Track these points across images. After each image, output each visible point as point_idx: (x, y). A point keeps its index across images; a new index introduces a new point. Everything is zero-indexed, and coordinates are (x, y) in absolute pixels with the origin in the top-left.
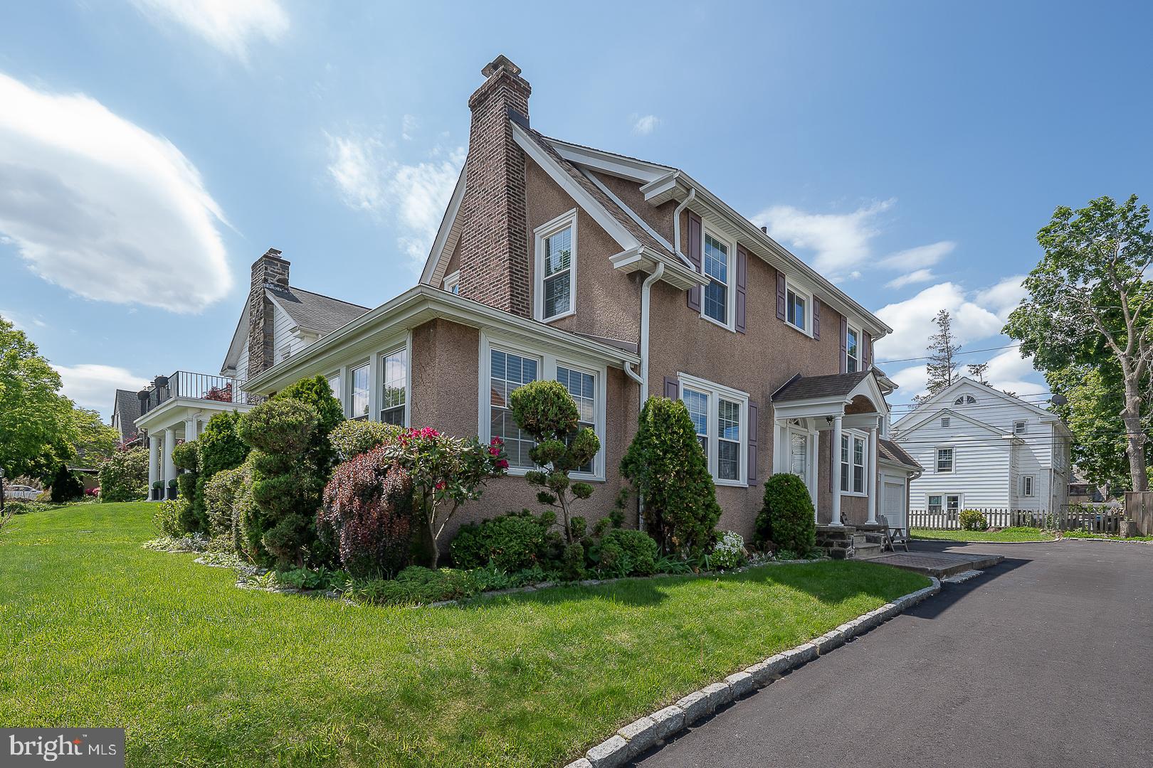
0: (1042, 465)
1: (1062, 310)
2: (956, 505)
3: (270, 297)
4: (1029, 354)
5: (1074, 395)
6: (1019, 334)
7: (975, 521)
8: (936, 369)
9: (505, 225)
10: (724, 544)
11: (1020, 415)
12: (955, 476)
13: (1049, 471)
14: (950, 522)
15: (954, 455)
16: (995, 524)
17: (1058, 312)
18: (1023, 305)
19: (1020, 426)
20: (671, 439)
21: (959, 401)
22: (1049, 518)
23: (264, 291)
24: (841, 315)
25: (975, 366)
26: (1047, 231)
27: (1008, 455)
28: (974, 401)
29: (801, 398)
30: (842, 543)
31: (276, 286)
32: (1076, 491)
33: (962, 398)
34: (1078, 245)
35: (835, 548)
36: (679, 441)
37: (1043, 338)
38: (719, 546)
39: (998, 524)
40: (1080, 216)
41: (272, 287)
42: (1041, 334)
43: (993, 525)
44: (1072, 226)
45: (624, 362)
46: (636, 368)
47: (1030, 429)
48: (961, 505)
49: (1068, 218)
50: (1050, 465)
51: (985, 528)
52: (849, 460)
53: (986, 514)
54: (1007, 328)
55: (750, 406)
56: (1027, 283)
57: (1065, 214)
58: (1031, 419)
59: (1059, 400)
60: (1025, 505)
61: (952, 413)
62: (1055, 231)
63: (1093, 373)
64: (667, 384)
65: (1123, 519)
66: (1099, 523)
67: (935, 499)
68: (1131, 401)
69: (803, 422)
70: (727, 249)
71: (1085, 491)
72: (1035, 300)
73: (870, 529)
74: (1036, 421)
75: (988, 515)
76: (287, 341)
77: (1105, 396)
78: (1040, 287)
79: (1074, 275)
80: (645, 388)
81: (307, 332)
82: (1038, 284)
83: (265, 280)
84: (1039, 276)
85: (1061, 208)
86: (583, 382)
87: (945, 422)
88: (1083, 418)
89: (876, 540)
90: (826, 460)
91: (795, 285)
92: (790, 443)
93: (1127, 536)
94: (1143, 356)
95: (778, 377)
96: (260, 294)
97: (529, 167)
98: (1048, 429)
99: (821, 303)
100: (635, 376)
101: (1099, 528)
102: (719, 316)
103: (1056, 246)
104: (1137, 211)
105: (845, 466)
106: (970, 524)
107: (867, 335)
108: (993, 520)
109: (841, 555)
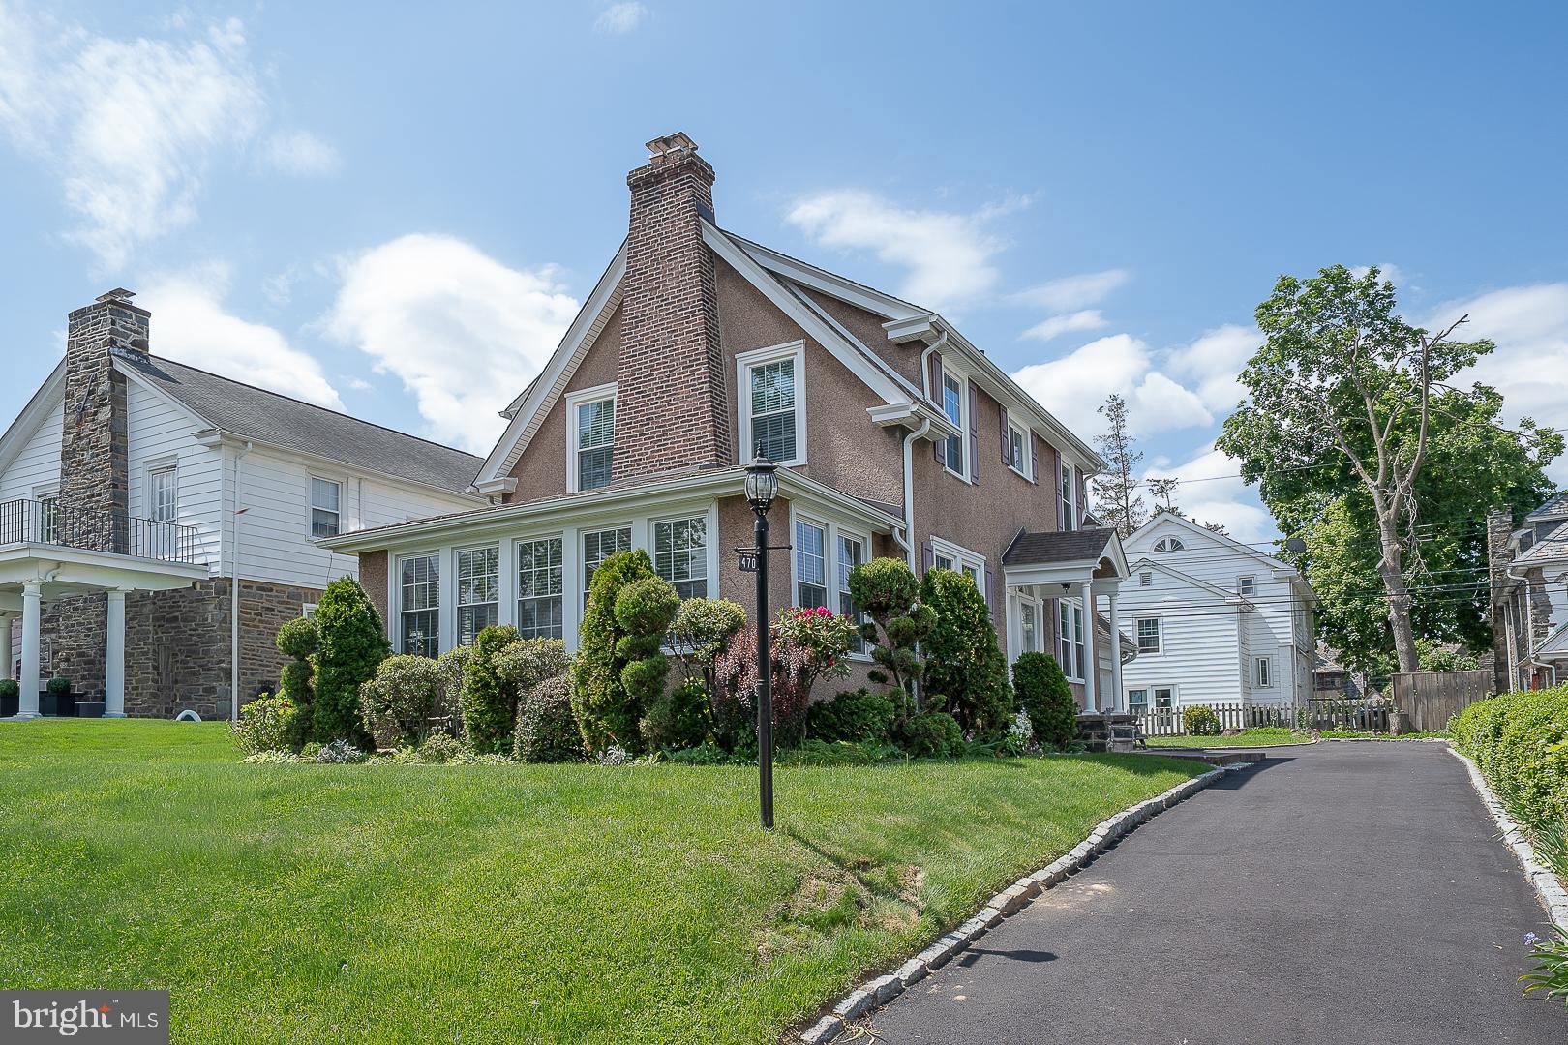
0: (1281, 641)
1: (1294, 415)
2: (1167, 703)
3: (121, 367)
4: (1253, 479)
5: (1314, 533)
6: (1237, 450)
7: (1204, 721)
8: (1105, 488)
9: (702, 349)
10: (1018, 727)
11: (1247, 568)
12: (1164, 659)
13: (1290, 648)
14: (1163, 728)
15: (1160, 628)
16: (1231, 725)
17: (1289, 420)
18: (1242, 409)
19: (1247, 584)
20: (964, 615)
21: (1160, 548)
22: (1301, 714)
23: (111, 360)
24: (1055, 450)
25: (1158, 481)
26: (1267, 307)
27: (1235, 627)
28: (1182, 548)
29: (1039, 561)
30: (1102, 734)
31: (130, 352)
32: (1324, 681)
33: (1164, 542)
34: (1309, 328)
35: (1093, 740)
36: (974, 616)
37: (1271, 458)
38: (1013, 729)
39: (1234, 724)
40: (1308, 290)
41: (123, 353)
42: (1268, 453)
43: (1228, 725)
44: (1300, 302)
45: (892, 527)
46: (903, 533)
47: (1261, 591)
48: (1175, 703)
49: (1294, 293)
50: (1291, 641)
51: (1218, 732)
52: (1070, 636)
53: (1217, 711)
54: (1222, 441)
55: (987, 572)
56: (1245, 377)
57: (1290, 286)
58: (1262, 575)
59: (1295, 549)
60: (1264, 699)
61: (1154, 565)
62: (1279, 309)
63: (1336, 504)
64: (924, 550)
65: (1391, 711)
66: (1363, 718)
67: (1137, 696)
68: (1389, 549)
69: (1030, 590)
70: (961, 387)
71: (1333, 683)
72: (1257, 402)
73: (1119, 720)
74: (1268, 577)
75: (1221, 713)
76: (166, 447)
77: (1354, 541)
78: (1263, 384)
79: (1306, 369)
80: (912, 556)
81: (230, 439)
82: (1260, 377)
83: (113, 342)
84: (1260, 368)
85: (1284, 279)
86: (853, 550)
87: (1146, 580)
88: (1328, 571)
89: (1126, 734)
90: (1050, 636)
91: (1016, 420)
92: (1020, 615)
93: (1399, 733)
94: (1400, 488)
95: (1007, 533)
96: (97, 364)
97: (722, 275)
98: (1286, 589)
99: (1039, 440)
100: (903, 543)
101: (1364, 725)
102: (958, 467)
103: (1280, 329)
104: (1380, 288)
105: (1066, 644)
106: (1197, 727)
107: (1079, 472)
108: (1228, 719)
109: (1101, 748)
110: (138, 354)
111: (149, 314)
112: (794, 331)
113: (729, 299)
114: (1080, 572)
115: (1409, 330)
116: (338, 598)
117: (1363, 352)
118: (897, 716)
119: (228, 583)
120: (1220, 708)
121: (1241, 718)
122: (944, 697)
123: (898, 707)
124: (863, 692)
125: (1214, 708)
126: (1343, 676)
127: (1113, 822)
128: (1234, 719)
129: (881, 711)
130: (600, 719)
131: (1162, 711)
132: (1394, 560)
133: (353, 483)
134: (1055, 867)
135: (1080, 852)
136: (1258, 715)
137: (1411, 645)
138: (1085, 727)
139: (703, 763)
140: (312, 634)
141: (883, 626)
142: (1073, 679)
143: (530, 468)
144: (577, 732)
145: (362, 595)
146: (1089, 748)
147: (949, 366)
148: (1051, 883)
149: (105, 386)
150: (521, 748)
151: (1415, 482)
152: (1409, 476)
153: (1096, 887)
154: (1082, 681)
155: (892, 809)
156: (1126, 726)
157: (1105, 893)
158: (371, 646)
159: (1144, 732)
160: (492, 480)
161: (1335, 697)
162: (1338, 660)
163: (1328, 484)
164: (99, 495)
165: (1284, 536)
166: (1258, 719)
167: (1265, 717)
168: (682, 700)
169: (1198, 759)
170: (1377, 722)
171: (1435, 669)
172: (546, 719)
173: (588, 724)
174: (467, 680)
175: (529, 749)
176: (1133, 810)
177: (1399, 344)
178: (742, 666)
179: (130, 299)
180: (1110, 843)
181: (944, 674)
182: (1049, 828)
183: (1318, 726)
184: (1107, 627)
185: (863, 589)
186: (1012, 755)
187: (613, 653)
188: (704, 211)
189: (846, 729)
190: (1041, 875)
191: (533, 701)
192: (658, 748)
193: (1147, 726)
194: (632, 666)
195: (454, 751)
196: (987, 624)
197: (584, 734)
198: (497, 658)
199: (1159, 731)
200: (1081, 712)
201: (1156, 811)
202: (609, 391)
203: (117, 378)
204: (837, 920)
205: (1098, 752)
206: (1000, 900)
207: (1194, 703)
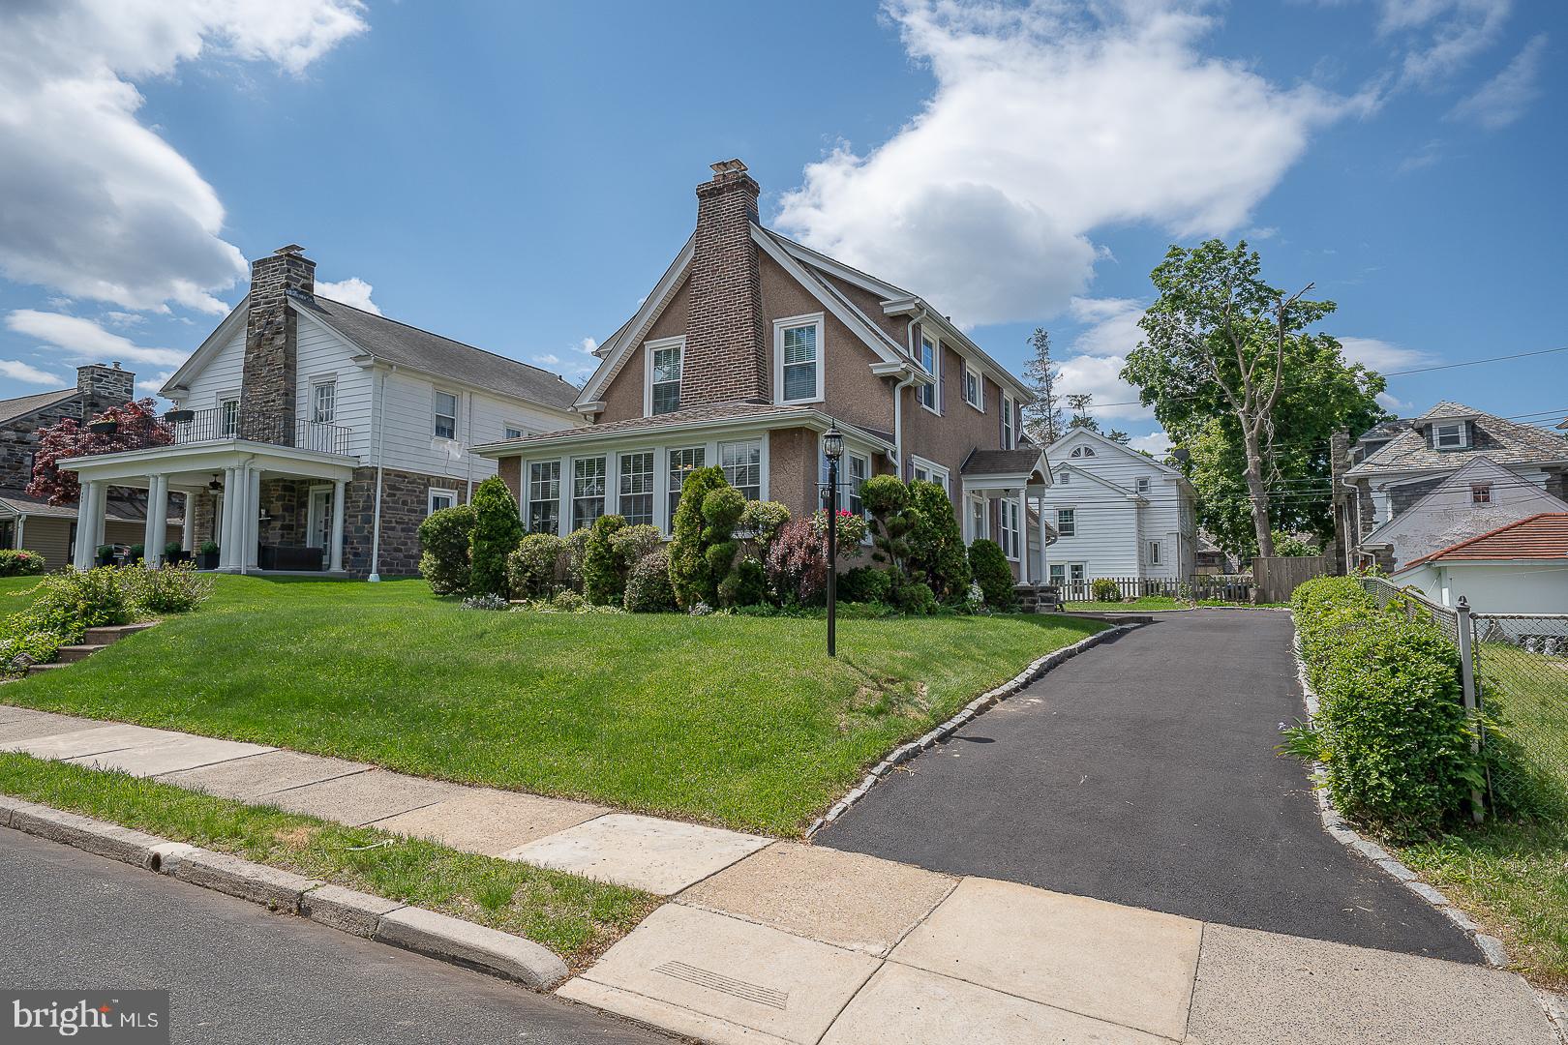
0: (1169, 529)
1: (1181, 354)
2: (1079, 576)
3: (293, 304)
4: (1149, 402)
5: (1196, 443)
6: (1137, 379)
7: (1108, 590)
9: (749, 315)
10: (973, 594)
11: (1143, 472)
12: (1078, 541)
13: (1176, 535)
15: (1075, 514)
16: (1129, 594)
17: (1177, 357)
18: (1140, 348)
19: (1143, 484)
20: (937, 513)
21: (1076, 454)
22: (1183, 587)
23: (286, 298)
24: (1000, 389)
26: (1161, 270)
27: (1134, 517)
28: (1093, 454)
29: (988, 472)
30: (1032, 600)
31: (300, 293)
32: (1206, 559)
33: (1079, 450)
34: (1193, 287)
35: (1026, 604)
36: (944, 515)
37: (1163, 386)
38: (970, 596)
39: (1132, 594)
40: (1192, 257)
41: (295, 294)
42: (1161, 383)
43: (1126, 594)
44: (1186, 267)
45: (886, 450)
46: (894, 454)
47: (1154, 490)
48: (1085, 576)
49: (1182, 259)
50: (1176, 528)
51: (1119, 599)
52: (1008, 526)
53: (1119, 583)
54: (1125, 372)
55: (950, 480)
56: (1143, 322)
57: (1178, 254)
58: (1156, 480)
59: (1182, 456)
60: (1156, 575)
61: (1071, 468)
62: (1170, 272)
63: (1214, 424)
64: (907, 465)
65: (1251, 586)
66: (1229, 591)
67: (1057, 569)
68: (1252, 460)
69: (980, 493)
70: (934, 346)
71: (1214, 561)
72: (1152, 343)
73: (1044, 590)
74: (1160, 479)
75: (1121, 585)
76: (328, 367)
77: (1227, 452)
78: (1157, 328)
79: (1191, 321)
80: (899, 470)
81: (379, 362)
82: (1155, 324)
83: (288, 286)
84: (1155, 316)
85: (1175, 249)
86: (858, 466)
87: (1065, 479)
88: (1207, 475)
89: (1049, 600)
90: (994, 526)
91: (972, 368)
92: (973, 511)
93: (1256, 604)
94: (1261, 414)
95: (964, 450)
96: (275, 301)
97: (764, 262)
98: (1174, 491)
99: (987, 380)
100: (894, 461)
101: (1230, 596)
102: (931, 404)
103: (1171, 289)
104: (1249, 257)
105: (1006, 532)
106: (1103, 596)
107: (1017, 403)
108: (1126, 589)
109: (1031, 610)
110: (306, 294)
111: (314, 265)
112: (816, 305)
113: (769, 280)
114: (1018, 482)
115: (1270, 290)
116: (490, 492)
117: (1235, 307)
118: (893, 585)
119: (374, 472)
120: (1121, 581)
121: (1137, 589)
122: (924, 572)
123: (892, 580)
124: (868, 568)
125: (1116, 580)
126: (1221, 555)
127: (1042, 660)
128: (1132, 589)
129: (882, 582)
130: (690, 583)
131: (1076, 582)
132: (1256, 469)
133: (466, 396)
134: (1006, 688)
135: (1021, 679)
136: (1150, 587)
137: (1269, 537)
138: (1019, 595)
139: (763, 615)
140: (471, 516)
141: (883, 522)
142: (1010, 558)
143: (616, 395)
144: (671, 591)
145: (505, 489)
146: (1024, 610)
147: (926, 332)
148: (1003, 697)
149: (281, 318)
150: (629, 602)
151: (1273, 408)
152: (1268, 405)
153: (1032, 700)
154: (1017, 560)
155: (900, 647)
156: (1049, 594)
157: (1038, 704)
158: (513, 527)
159: (1062, 599)
160: (588, 402)
161: (1215, 574)
162: (1216, 543)
163: (1205, 408)
164: (274, 401)
165: (1174, 445)
166: (1149, 589)
167: (1155, 589)
168: (746, 572)
169: (1101, 619)
170: (1239, 594)
171: (1287, 554)
172: (650, 580)
173: (681, 587)
174: (589, 553)
175: (635, 603)
176: (1056, 653)
177: (1263, 301)
178: (790, 550)
179: (301, 252)
180: (1039, 675)
181: (923, 555)
182: (1001, 663)
183: (1196, 596)
184: (1037, 519)
185: (871, 496)
186: (969, 613)
187: (699, 538)
188: (751, 215)
189: (858, 594)
190: (998, 692)
191: (642, 567)
192: (730, 605)
193: (1065, 593)
194: (712, 549)
195: (579, 604)
196: (953, 521)
197: (677, 594)
198: (612, 538)
199: (1074, 597)
200: (1016, 583)
201: (1071, 654)
202: (679, 341)
203: (290, 313)
204: (880, 711)
205: (1029, 613)
206: (974, 705)
207: (1101, 577)
